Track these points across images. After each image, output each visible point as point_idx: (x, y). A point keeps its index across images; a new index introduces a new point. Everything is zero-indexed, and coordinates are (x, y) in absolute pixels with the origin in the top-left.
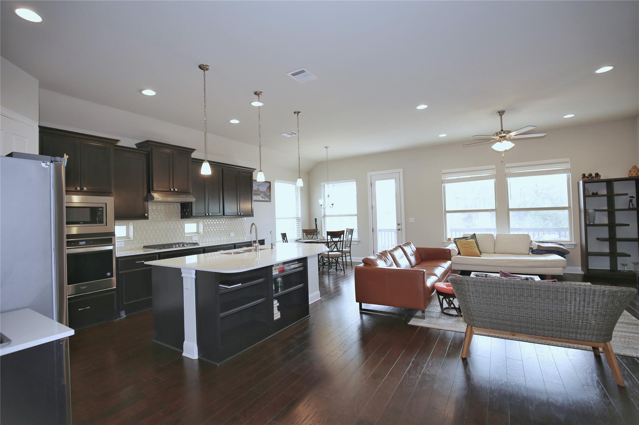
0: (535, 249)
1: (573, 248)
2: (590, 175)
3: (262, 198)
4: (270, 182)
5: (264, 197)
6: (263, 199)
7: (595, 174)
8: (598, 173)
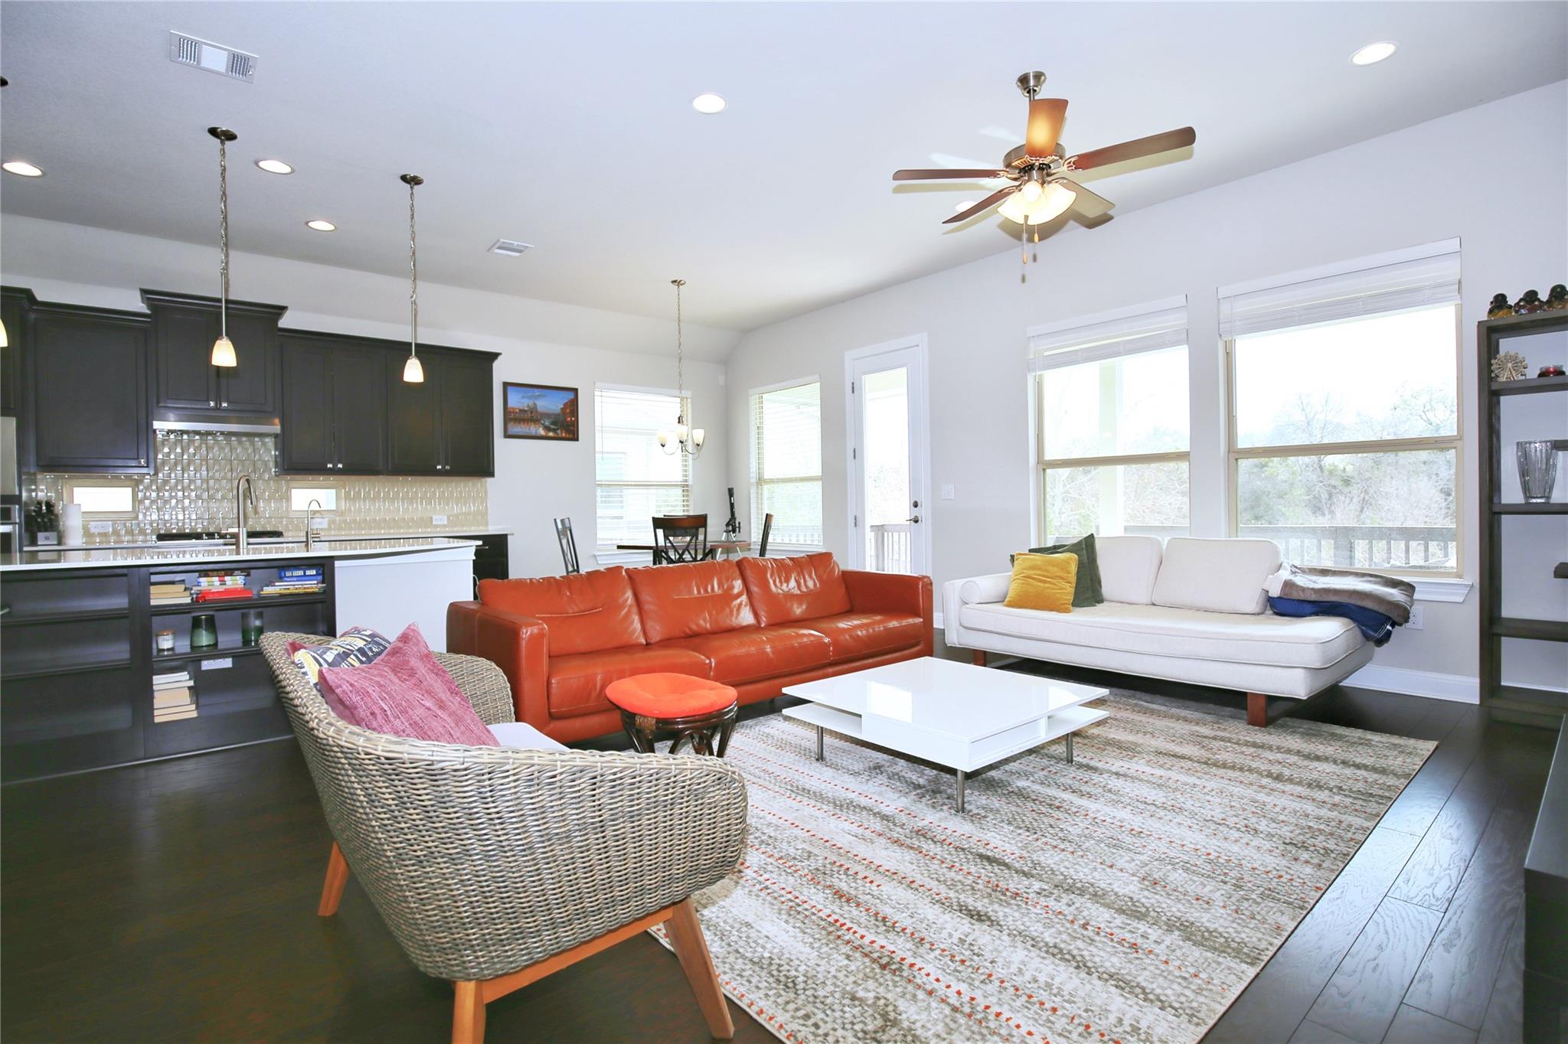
0: (1275, 596)
1: (1460, 599)
2: (1531, 296)
3: (547, 429)
4: (575, 390)
5: (553, 427)
6: (551, 434)
7: (1553, 290)
8: (1562, 287)
